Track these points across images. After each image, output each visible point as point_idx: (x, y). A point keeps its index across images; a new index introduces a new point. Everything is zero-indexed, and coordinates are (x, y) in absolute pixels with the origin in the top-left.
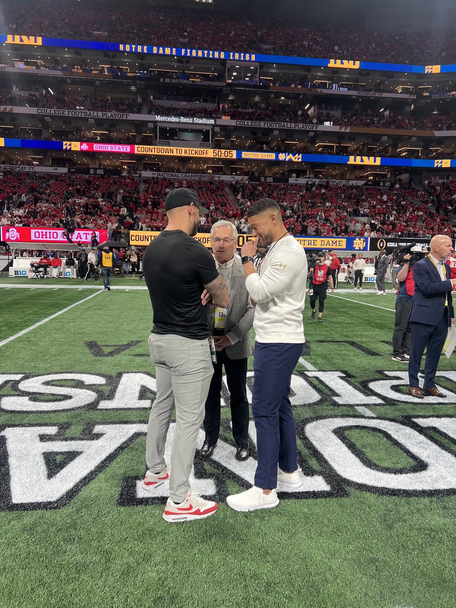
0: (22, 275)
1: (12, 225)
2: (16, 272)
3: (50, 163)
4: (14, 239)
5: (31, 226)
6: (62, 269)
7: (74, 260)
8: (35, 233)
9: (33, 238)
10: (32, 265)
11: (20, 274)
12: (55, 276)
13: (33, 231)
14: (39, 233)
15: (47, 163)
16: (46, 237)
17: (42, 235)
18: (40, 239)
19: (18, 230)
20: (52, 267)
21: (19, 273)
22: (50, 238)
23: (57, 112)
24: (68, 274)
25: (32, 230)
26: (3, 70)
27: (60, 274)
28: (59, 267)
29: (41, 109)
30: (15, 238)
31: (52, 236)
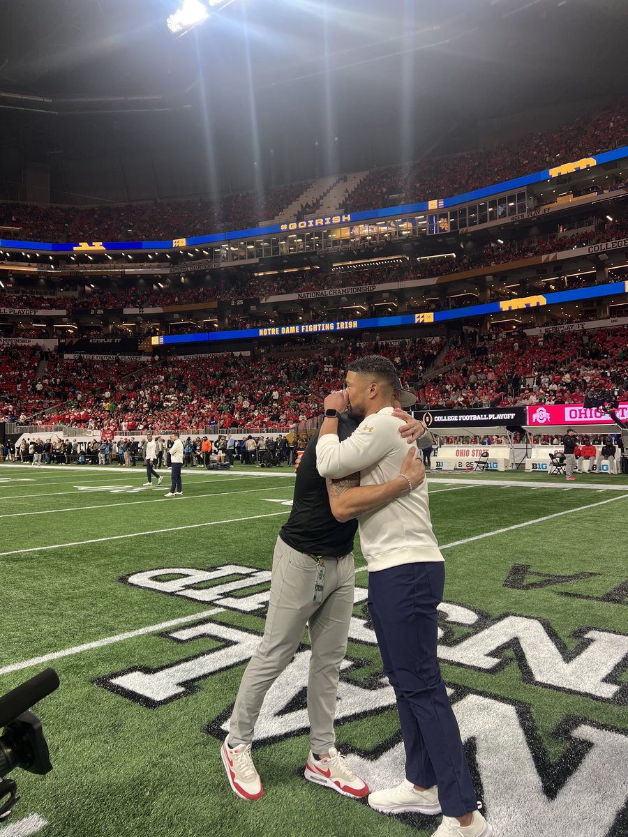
0: (542, 470)
1: (540, 404)
2: (534, 465)
3: (608, 313)
4: (543, 421)
5: (566, 403)
6: (596, 461)
7: (615, 447)
8: (571, 411)
9: (567, 419)
10: (552, 456)
11: (539, 468)
12: (586, 471)
13: (567, 410)
14: (576, 411)
15: (602, 314)
16: (586, 417)
17: (581, 414)
18: (577, 419)
19: (548, 409)
20: (582, 457)
21: (538, 466)
22: (591, 417)
23: (617, 245)
24: (605, 468)
25: (566, 408)
26: (547, 212)
27: (594, 467)
28: (591, 458)
29: (593, 246)
30: (545, 420)
31: (593, 415)
